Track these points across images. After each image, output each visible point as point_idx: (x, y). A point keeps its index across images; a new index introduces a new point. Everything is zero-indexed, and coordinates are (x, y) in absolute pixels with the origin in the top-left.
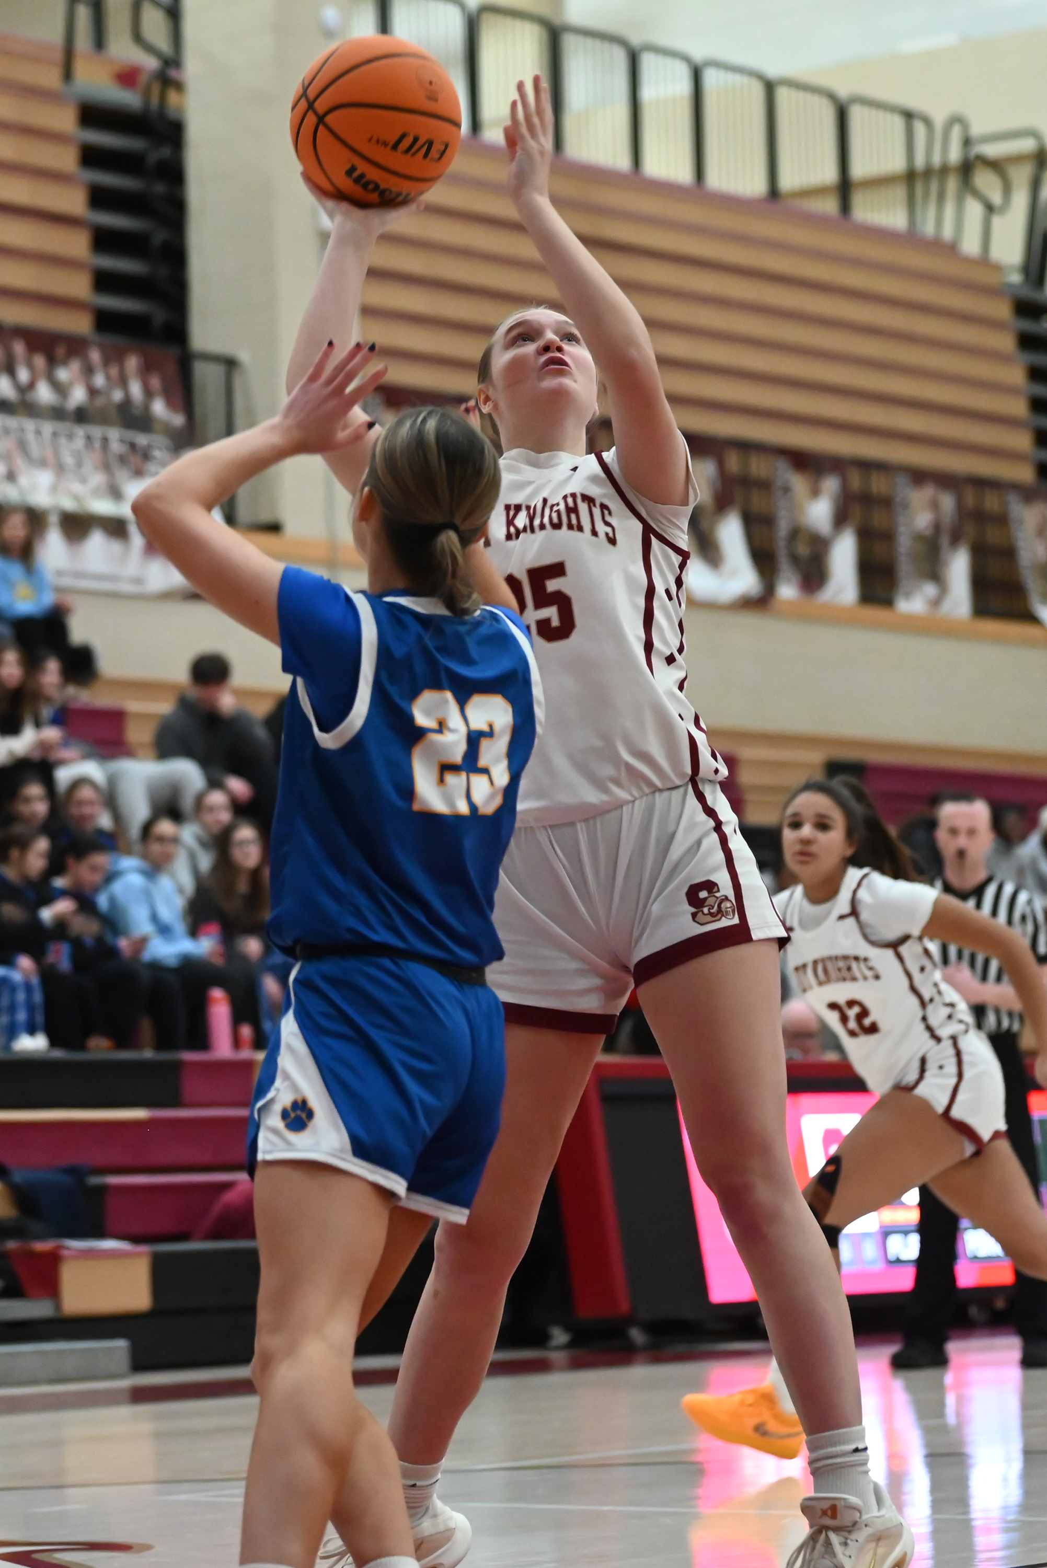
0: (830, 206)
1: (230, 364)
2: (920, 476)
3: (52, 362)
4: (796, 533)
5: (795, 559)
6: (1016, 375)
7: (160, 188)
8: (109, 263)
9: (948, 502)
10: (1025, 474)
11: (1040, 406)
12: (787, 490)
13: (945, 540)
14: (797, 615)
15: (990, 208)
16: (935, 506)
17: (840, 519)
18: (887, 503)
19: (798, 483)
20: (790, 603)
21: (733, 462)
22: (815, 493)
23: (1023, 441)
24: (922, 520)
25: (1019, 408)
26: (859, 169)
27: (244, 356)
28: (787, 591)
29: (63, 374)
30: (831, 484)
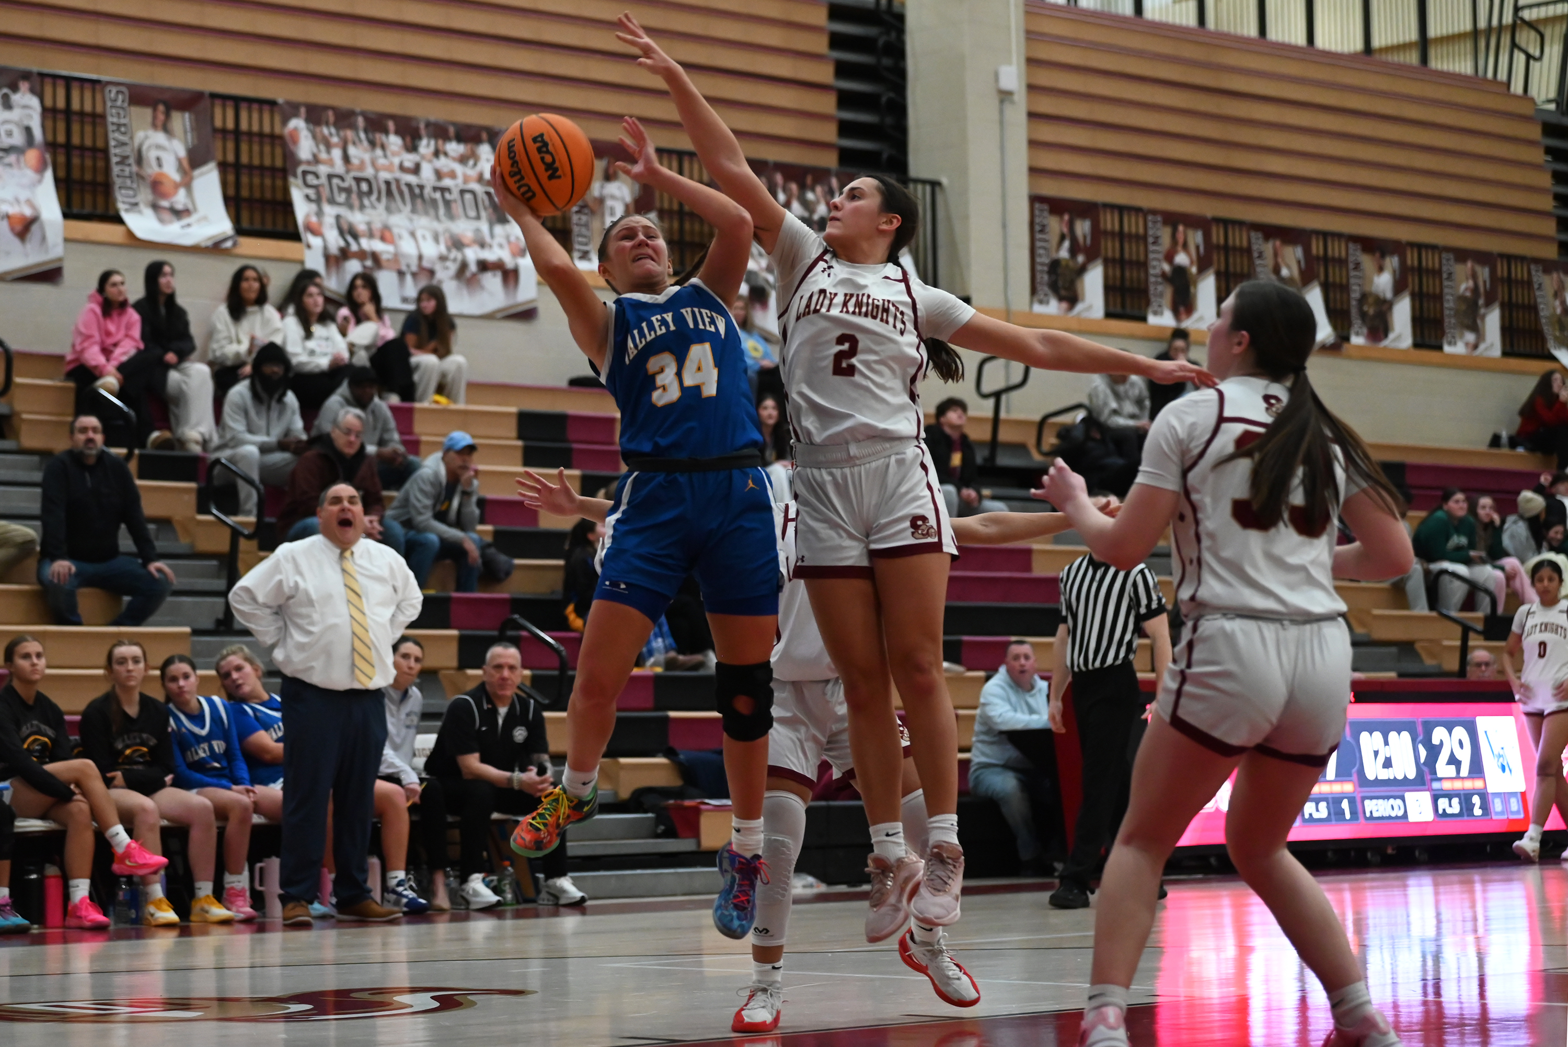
0: (1413, 58)
1: (935, 185)
2: (1462, 255)
3: (803, 187)
4: (1364, 297)
5: (1363, 315)
6: (1545, 180)
7: (887, 61)
8: (848, 116)
9: (1484, 273)
10: (1550, 252)
11: (1563, 200)
12: (1357, 266)
13: (1481, 302)
14: (1362, 356)
15: (1529, 57)
16: (1474, 276)
17: (1399, 287)
18: (1437, 273)
19: (1367, 262)
20: (1358, 347)
21: (1317, 248)
22: (1381, 269)
23: (1549, 227)
24: (1464, 287)
25: (1547, 203)
26: (1433, 31)
27: (945, 181)
28: (1357, 340)
29: (810, 196)
30: (1392, 262)
